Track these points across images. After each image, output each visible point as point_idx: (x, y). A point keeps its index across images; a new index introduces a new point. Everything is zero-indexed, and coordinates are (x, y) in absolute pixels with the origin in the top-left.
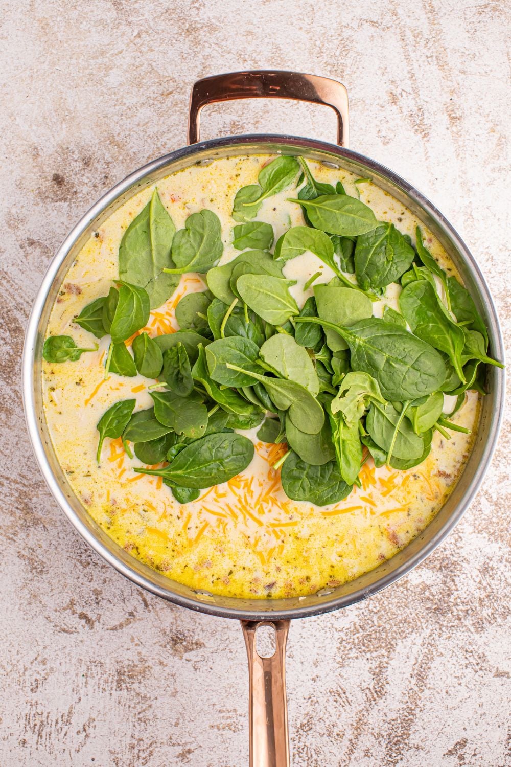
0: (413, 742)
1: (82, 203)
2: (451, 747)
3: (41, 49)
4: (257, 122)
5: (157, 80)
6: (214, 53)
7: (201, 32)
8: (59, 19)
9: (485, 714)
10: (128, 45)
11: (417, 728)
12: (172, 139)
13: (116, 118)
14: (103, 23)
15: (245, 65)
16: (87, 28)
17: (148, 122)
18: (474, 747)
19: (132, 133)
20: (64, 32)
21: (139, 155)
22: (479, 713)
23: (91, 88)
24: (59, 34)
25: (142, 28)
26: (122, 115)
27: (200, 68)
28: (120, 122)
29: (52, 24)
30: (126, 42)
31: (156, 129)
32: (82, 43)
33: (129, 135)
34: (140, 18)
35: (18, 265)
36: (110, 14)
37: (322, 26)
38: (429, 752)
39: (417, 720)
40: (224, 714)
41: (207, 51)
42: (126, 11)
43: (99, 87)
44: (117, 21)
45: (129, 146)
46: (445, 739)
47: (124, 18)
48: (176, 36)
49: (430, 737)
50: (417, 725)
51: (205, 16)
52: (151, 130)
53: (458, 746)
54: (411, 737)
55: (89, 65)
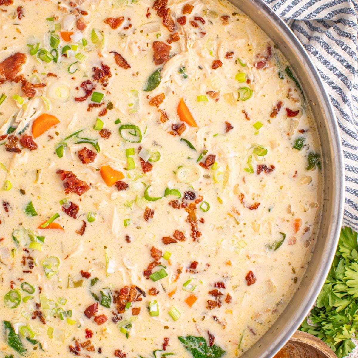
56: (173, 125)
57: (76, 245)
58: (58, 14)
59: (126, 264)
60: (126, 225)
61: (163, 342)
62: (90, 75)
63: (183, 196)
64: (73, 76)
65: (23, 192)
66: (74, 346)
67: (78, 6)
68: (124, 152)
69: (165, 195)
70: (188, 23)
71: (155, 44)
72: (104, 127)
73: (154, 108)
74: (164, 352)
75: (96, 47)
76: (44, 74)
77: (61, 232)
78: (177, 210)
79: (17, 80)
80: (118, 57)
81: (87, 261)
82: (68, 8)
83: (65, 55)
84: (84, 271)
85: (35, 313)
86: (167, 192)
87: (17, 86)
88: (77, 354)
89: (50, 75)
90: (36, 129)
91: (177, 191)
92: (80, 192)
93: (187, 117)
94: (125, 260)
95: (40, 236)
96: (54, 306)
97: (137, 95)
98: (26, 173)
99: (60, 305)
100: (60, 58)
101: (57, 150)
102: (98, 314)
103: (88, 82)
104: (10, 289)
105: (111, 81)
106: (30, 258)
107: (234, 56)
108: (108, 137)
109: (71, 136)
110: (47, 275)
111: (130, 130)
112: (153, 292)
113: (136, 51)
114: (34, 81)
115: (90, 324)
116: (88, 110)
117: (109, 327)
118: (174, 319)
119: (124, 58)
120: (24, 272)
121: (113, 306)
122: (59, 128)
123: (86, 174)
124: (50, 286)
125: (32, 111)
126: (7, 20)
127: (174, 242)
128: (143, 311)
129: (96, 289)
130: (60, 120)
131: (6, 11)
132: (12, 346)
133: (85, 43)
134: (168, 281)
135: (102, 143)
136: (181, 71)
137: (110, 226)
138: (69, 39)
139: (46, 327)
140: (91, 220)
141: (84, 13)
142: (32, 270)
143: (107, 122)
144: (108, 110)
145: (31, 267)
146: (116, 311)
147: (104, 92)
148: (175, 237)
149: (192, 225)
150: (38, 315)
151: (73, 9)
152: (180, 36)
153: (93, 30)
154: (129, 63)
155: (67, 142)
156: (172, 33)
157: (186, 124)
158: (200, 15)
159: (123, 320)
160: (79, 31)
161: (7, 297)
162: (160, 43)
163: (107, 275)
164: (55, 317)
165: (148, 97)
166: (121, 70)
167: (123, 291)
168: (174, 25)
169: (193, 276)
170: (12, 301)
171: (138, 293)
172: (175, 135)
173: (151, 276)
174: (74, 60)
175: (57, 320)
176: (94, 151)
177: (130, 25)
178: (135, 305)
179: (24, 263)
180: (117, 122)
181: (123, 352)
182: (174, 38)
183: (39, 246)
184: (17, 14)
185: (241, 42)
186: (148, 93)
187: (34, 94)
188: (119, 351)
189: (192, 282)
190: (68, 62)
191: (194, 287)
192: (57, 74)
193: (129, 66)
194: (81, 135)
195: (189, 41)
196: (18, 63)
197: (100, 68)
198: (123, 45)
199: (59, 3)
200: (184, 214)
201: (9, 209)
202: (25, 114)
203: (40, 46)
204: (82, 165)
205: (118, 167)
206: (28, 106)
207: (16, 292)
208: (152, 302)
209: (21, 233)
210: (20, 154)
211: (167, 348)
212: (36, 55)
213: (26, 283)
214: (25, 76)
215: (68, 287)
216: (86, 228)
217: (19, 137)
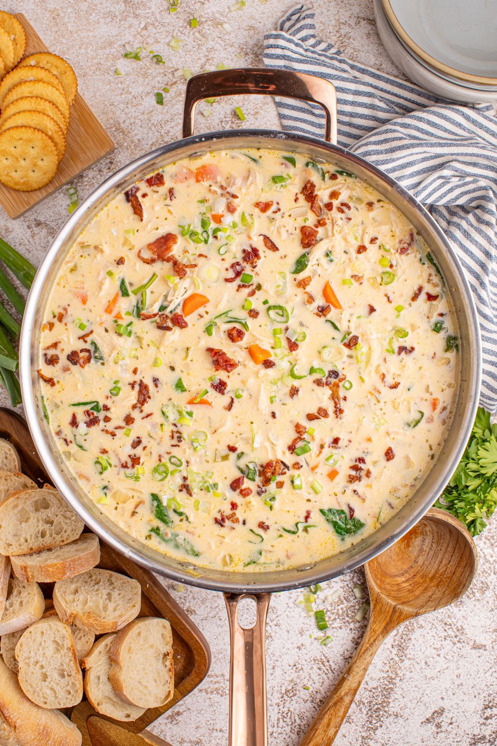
0: (393, 709)
1: (88, 187)
2: (429, 715)
3: (52, 38)
4: (257, 113)
5: (162, 71)
6: (217, 46)
7: (206, 26)
8: (69, 10)
9: (461, 684)
10: (135, 36)
11: (396, 696)
12: (175, 128)
13: (122, 106)
14: (111, 16)
15: (246, 58)
16: (96, 19)
17: (153, 111)
18: (450, 715)
19: (137, 121)
20: (74, 22)
21: (143, 143)
22: (457, 683)
23: (99, 77)
24: (69, 25)
25: (149, 20)
26: (127, 103)
27: (203, 60)
28: (126, 110)
29: (62, 15)
30: (133, 33)
31: (160, 117)
32: (91, 34)
33: (134, 123)
34: (147, 11)
35: (25, 245)
36: (119, 6)
37: (321, 22)
38: (407, 719)
39: (397, 689)
40: (212, 679)
41: (211, 44)
42: (134, 4)
43: (106, 76)
44: (125, 14)
45: (133, 133)
46: (423, 707)
47: (132, 11)
48: (181, 29)
49: (409, 705)
50: (397, 693)
51: (209, 11)
52: (155, 118)
53: (436, 715)
54: (391, 705)
55: (97, 55)
56: (318, 307)
57: (223, 421)
58: (209, 196)
59: (272, 439)
60: (272, 402)
61: (306, 514)
62: (239, 257)
63: (327, 374)
64: (223, 257)
65: (172, 369)
66: (219, 518)
67: (229, 190)
68: (272, 331)
69: (310, 374)
70: (334, 209)
71: (303, 229)
72: (253, 307)
73: (301, 290)
74: (306, 524)
75: (246, 230)
76: (195, 254)
77: (209, 407)
78: (321, 388)
79: (168, 260)
80: (267, 239)
81: (234, 436)
82: (219, 191)
83: (216, 237)
84: (231, 445)
85: (182, 485)
86: (312, 370)
87: (168, 266)
88: (222, 526)
89: (200, 255)
90: (188, 308)
91: (322, 370)
92: (229, 369)
93: (332, 299)
94: (270, 435)
95: (189, 411)
96: (201, 479)
97: (284, 277)
98: (176, 350)
99: (207, 479)
100: (211, 240)
101: (206, 329)
102: (243, 487)
103: (238, 264)
104: (158, 462)
105: (259, 263)
106: (178, 432)
107: (378, 242)
108: (256, 317)
109: (221, 315)
110: (195, 449)
111: (278, 311)
112: (297, 466)
113: (284, 235)
114: (185, 261)
115: (235, 497)
116: (238, 290)
117: (253, 499)
118: (316, 493)
119: (273, 240)
120: (172, 446)
121: (258, 480)
122: (209, 307)
123: (235, 352)
124: (198, 460)
125: (183, 291)
126: (159, 201)
127: (317, 418)
128: (287, 484)
129: (242, 463)
130: (211, 300)
131: (157, 192)
132: (159, 518)
133: (234, 225)
134: (311, 456)
135: (250, 322)
136: (327, 255)
137: (257, 402)
138: (220, 222)
139: (192, 499)
140: (238, 397)
141: (234, 196)
142: (180, 444)
143: (256, 303)
144: (257, 291)
145: (180, 441)
146: (261, 485)
147: (253, 274)
148: (319, 414)
149: (335, 402)
150: (185, 488)
151: (224, 192)
152: (327, 221)
153: (243, 214)
154: (277, 246)
155: (217, 321)
156: (319, 218)
157: (331, 306)
158: (346, 201)
159: (267, 493)
160: (229, 214)
161: (155, 470)
162: (307, 227)
163: (253, 450)
164: (201, 490)
165: (295, 280)
166: (269, 253)
167: (269, 465)
168: (321, 210)
169: (335, 451)
170: (159, 474)
171: (282, 467)
172: (320, 316)
173: (295, 450)
174: (224, 241)
175: (203, 492)
176: (243, 330)
177: (279, 210)
178: (279, 478)
179: (173, 437)
180: (265, 302)
181: (266, 524)
182: (320, 223)
183: (187, 420)
184: (168, 195)
185: (385, 229)
186: (295, 276)
187: (185, 274)
188: (263, 523)
189: (334, 457)
190: (217, 243)
191: (336, 462)
192: (207, 255)
193: (277, 249)
194: (230, 314)
195: (336, 227)
196: (170, 243)
197: (250, 250)
198: (272, 228)
199: (210, 186)
200: (327, 392)
201: (159, 385)
202: (177, 293)
203: (191, 228)
204: (231, 343)
205: (266, 346)
206: (179, 286)
207: (164, 465)
208: (296, 476)
209: (171, 408)
210: (171, 332)
211: (309, 520)
212: (187, 236)
213: (174, 457)
214: (177, 257)
215: (215, 461)
216: (234, 404)
217: (170, 315)
